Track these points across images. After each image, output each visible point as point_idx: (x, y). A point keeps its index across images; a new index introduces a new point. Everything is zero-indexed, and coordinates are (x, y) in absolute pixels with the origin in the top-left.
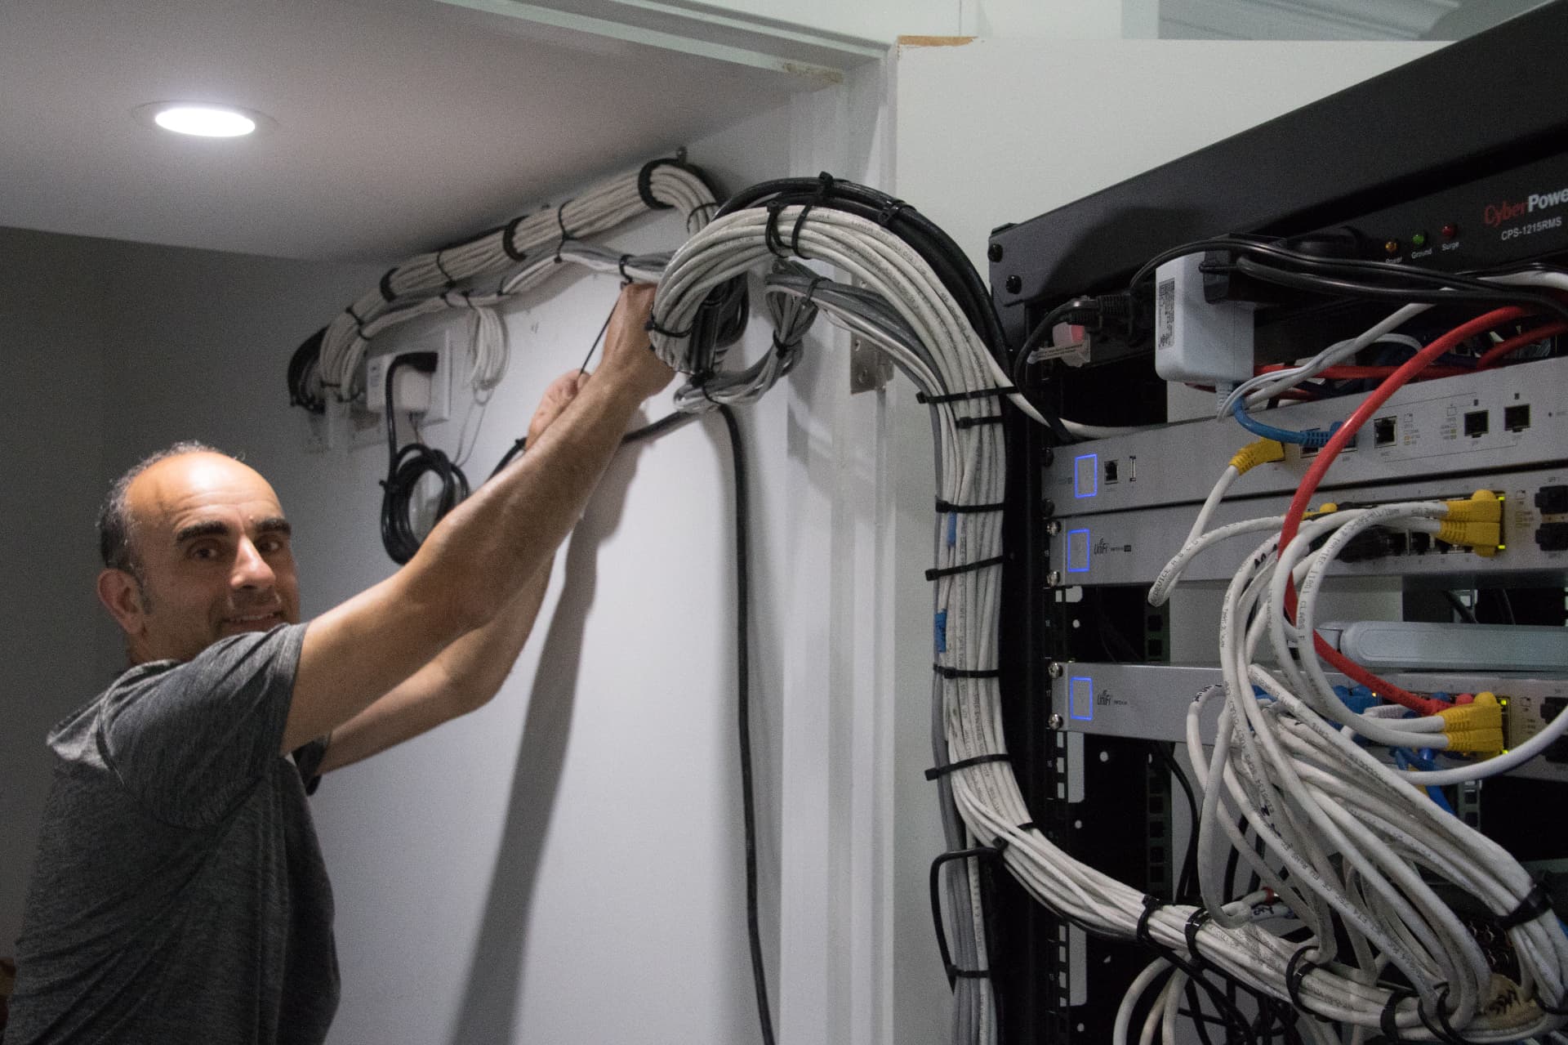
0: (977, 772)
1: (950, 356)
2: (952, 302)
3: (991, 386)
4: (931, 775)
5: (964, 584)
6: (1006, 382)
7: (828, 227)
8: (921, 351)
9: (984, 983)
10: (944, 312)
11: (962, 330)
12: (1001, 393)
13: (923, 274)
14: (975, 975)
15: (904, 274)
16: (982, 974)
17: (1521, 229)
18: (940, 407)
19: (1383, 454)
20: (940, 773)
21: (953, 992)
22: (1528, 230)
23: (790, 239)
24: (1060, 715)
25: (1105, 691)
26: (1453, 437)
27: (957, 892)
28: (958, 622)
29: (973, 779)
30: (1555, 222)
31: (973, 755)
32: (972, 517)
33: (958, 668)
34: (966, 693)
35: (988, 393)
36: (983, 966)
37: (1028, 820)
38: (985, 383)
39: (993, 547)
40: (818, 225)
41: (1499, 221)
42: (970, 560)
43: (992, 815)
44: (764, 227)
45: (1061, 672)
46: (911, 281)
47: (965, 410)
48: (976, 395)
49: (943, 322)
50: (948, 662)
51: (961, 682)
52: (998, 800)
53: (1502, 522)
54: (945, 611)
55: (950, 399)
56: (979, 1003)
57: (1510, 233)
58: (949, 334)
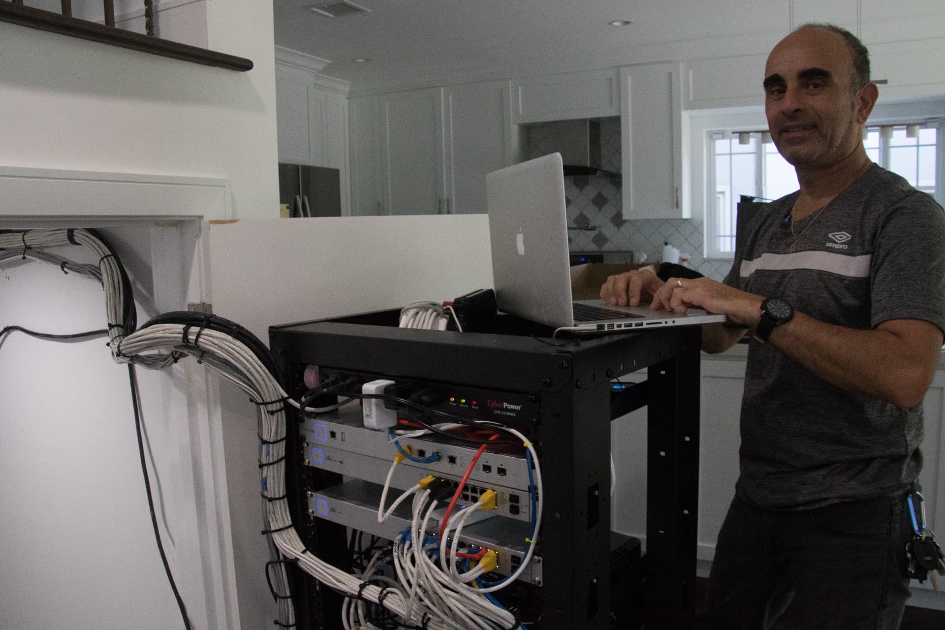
0: (283, 533)
1: (265, 389)
2: (264, 367)
3: (280, 398)
4: (263, 533)
5: (273, 468)
6: (286, 395)
7: (211, 338)
8: (252, 385)
9: (289, 600)
10: (262, 372)
11: (268, 377)
12: (284, 400)
13: (252, 357)
14: (286, 598)
15: (244, 358)
16: (289, 597)
17: (501, 412)
18: (261, 406)
19: (451, 467)
20: (267, 532)
21: (276, 602)
22: (504, 413)
23: (194, 342)
24: (313, 510)
25: (333, 508)
26: (479, 470)
27: (276, 570)
28: (272, 481)
29: (282, 535)
30: (514, 415)
31: (281, 527)
32: (275, 445)
33: (273, 497)
34: (276, 505)
35: (279, 401)
36: (288, 594)
37: (304, 548)
38: (278, 397)
39: (282, 453)
40: (206, 337)
41: (493, 406)
42: (275, 459)
43: (292, 549)
44: (181, 336)
45: (312, 495)
46: (248, 361)
47: (271, 408)
48: (275, 402)
49: (261, 375)
50: (269, 494)
51: (274, 502)
52: (292, 543)
53: (496, 500)
54: (266, 478)
55: (265, 404)
56: (288, 606)
57: (497, 412)
58: (264, 380)
